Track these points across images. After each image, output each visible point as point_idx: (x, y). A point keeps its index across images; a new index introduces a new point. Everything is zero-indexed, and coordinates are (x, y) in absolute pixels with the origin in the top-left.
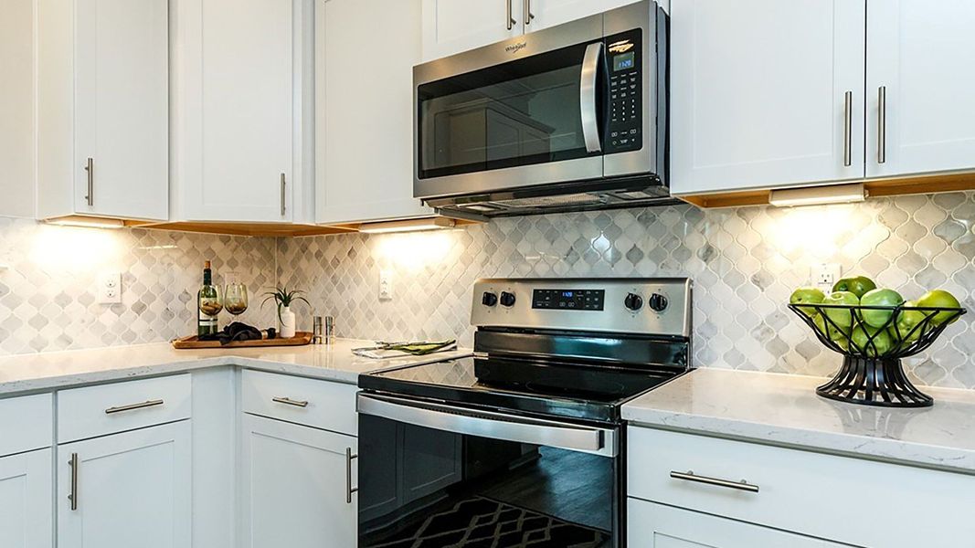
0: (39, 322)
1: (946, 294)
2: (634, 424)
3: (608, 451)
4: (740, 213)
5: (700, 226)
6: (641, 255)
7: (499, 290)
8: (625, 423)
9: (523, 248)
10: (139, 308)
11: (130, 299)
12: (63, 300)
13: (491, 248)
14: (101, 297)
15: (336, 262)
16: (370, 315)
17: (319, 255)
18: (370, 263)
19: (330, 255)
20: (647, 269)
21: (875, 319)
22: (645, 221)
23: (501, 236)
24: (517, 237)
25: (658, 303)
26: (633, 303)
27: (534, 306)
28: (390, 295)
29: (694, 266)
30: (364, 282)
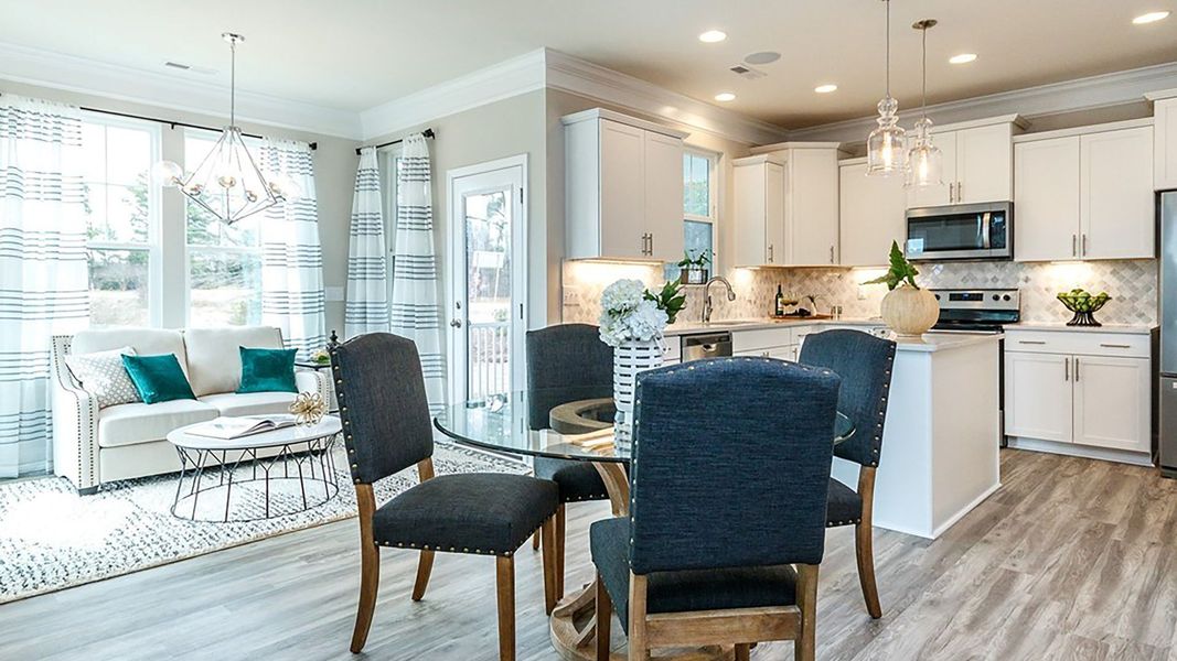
1: (1104, 294)
4: (1040, 265)
5: (1025, 270)
6: (998, 280)
8: (1003, 330)
16: (852, 306)
18: (852, 282)
20: (1001, 285)
21: (1083, 300)
22: (999, 267)
25: (1007, 298)
26: (996, 298)
27: (951, 300)
28: (865, 296)
29: (1021, 285)
30: (848, 291)
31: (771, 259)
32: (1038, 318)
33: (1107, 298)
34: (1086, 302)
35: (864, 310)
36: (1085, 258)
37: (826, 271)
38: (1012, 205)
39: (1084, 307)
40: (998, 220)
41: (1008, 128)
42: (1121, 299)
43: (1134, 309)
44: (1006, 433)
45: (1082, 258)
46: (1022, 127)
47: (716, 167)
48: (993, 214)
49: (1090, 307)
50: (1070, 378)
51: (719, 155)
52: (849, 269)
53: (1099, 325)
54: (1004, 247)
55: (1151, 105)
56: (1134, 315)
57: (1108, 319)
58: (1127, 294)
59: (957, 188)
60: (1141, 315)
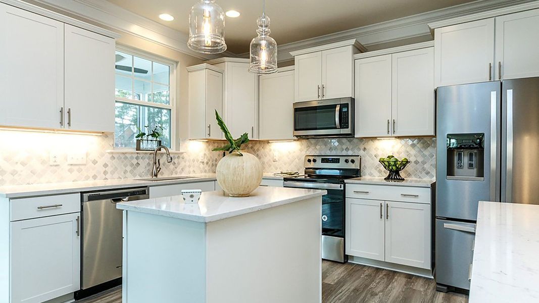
0: (189, 166)
1: (406, 159)
2: (347, 183)
3: (342, 189)
4: (372, 140)
5: (363, 143)
6: (349, 149)
7: (312, 158)
8: (345, 183)
9: (318, 147)
10: (207, 163)
11: (205, 161)
12: (194, 161)
13: (308, 147)
14: (200, 161)
15: (258, 150)
16: (270, 166)
17: (252, 148)
18: (270, 150)
19: (256, 148)
20: (350, 153)
21: (393, 163)
22: (350, 141)
23: (311, 144)
24: (316, 144)
25: (353, 161)
26: (347, 161)
27: (322, 162)
28: (277, 160)
29: (361, 153)
30: (268, 156)
31: (209, 134)
32: (371, 174)
33: (407, 162)
34: (395, 165)
35: (276, 169)
36: (395, 135)
37: (256, 144)
38: (353, 100)
39: (394, 168)
40: (345, 110)
41: (350, 49)
42: (416, 162)
43: (424, 169)
44: (346, 254)
45: (393, 135)
46: (360, 49)
47: (175, 71)
48: (342, 106)
49: (397, 168)
50: (383, 217)
51: (177, 63)
52: (268, 142)
53: (403, 180)
54: (348, 128)
55: (432, 32)
56: (423, 173)
57: (409, 175)
58: (420, 160)
59: (322, 89)
60: (428, 173)
